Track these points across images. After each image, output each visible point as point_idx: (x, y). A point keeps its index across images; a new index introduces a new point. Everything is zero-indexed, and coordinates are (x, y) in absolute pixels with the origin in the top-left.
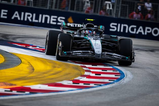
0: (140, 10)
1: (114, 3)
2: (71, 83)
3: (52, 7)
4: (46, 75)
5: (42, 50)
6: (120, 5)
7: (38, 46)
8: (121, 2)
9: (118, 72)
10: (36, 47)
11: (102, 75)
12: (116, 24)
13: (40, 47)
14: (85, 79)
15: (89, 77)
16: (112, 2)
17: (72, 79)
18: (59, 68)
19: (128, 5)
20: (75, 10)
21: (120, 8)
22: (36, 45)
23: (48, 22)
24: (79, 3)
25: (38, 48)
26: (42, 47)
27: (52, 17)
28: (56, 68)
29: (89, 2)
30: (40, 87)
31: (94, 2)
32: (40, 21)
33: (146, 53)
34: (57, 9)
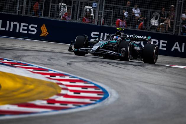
0: (127, 16)
1: (95, 8)
2: (45, 103)
3: (21, 13)
4: (15, 93)
5: (10, 64)
6: (103, 10)
7: (5, 58)
8: (104, 7)
9: (101, 90)
10: (3, 60)
11: (82, 94)
12: (98, 33)
13: (8, 60)
14: (62, 99)
15: (66, 96)
16: (93, 6)
17: (46, 98)
18: (30, 85)
19: (112, 11)
20: (49, 16)
21: (103, 14)
22: (3, 58)
23: (17, 31)
24: (54, 7)
25: (5, 61)
26: (10, 60)
27: (22, 24)
28: (28, 86)
29: (66, 7)
30: (8, 108)
31: (72, 6)
32: (7, 29)
33: (134, 68)
34: (28, 15)
